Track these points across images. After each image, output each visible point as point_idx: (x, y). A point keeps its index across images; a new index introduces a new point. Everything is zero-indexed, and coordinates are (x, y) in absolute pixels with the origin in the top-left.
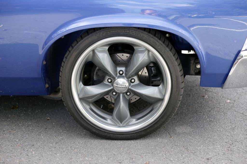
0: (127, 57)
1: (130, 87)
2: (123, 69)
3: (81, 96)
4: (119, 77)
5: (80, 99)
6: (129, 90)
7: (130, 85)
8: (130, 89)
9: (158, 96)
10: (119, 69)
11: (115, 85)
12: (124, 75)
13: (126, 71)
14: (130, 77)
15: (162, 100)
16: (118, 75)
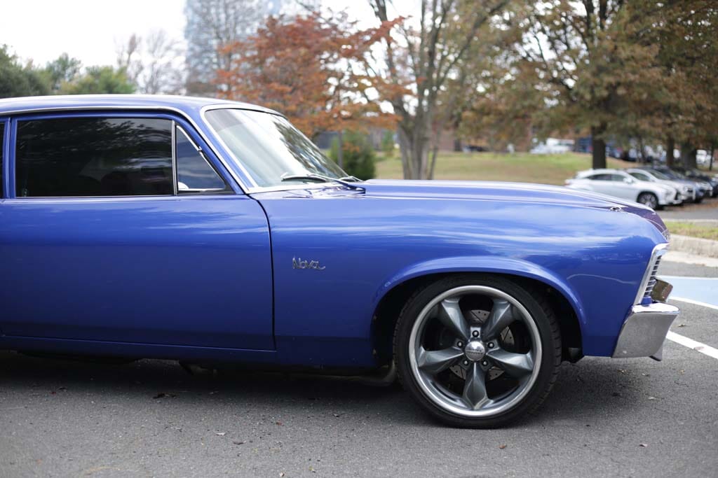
0: (485, 315)
1: (487, 354)
2: (479, 329)
3: (421, 364)
4: (473, 340)
5: (420, 369)
6: (486, 358)
7: (486, 350)
8: (487, 356)
9: (525, 366)
10: (472, 329)
11: (466, 350)
12: (479, 337)
13: (482, 332)
14: (487, 341)
15: (530, 372)
16: (472, 336)
